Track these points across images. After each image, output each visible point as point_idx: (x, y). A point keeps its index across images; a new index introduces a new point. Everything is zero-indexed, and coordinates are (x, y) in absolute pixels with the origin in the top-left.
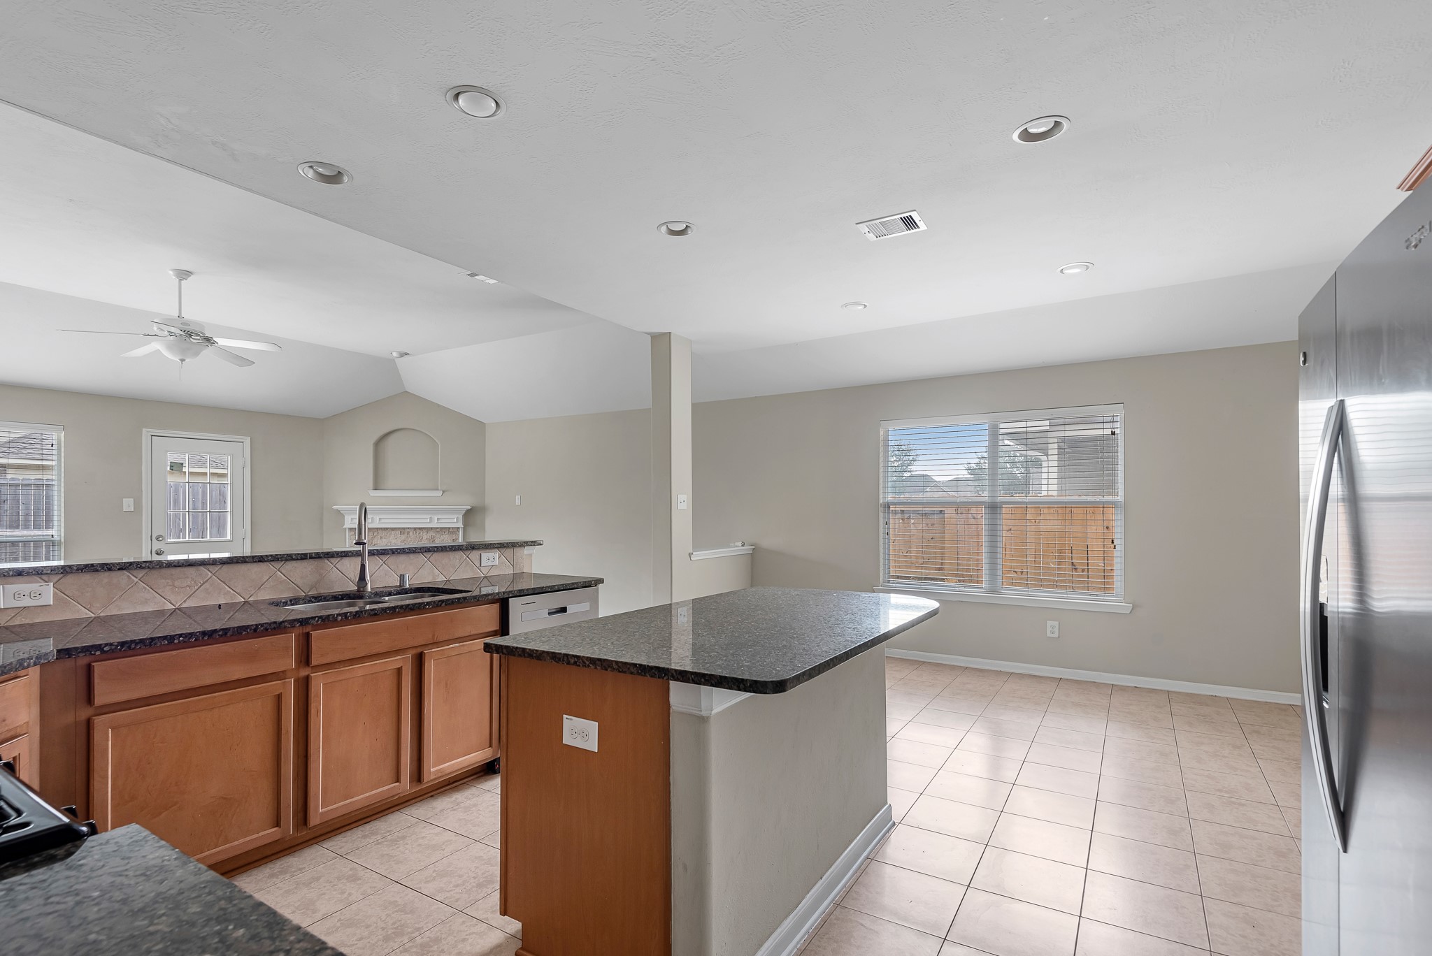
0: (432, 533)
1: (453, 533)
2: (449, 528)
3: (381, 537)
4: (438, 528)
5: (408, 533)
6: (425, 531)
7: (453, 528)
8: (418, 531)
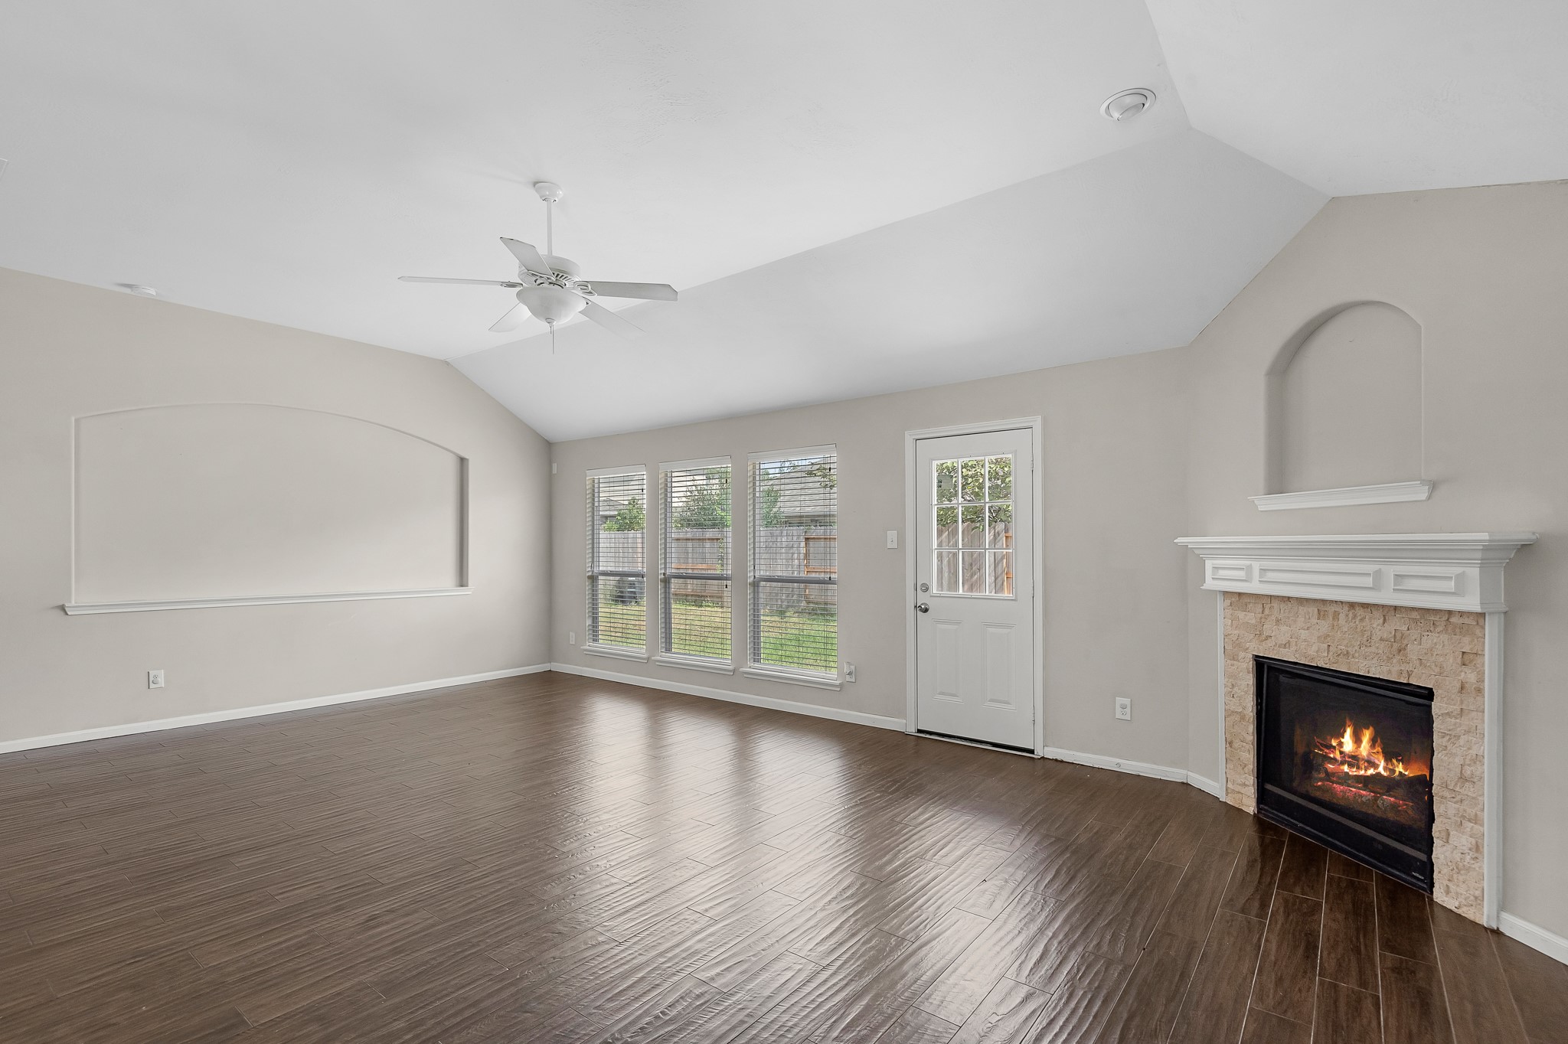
0: (1396, 624)
1: (1464, 630)
2: (1450, 613)
3: (1278, 621)
4: (1413, 609)
5: (1336, 615)
6: (1377, 614)
7: (1462, 614)
8: (1360, 612)
